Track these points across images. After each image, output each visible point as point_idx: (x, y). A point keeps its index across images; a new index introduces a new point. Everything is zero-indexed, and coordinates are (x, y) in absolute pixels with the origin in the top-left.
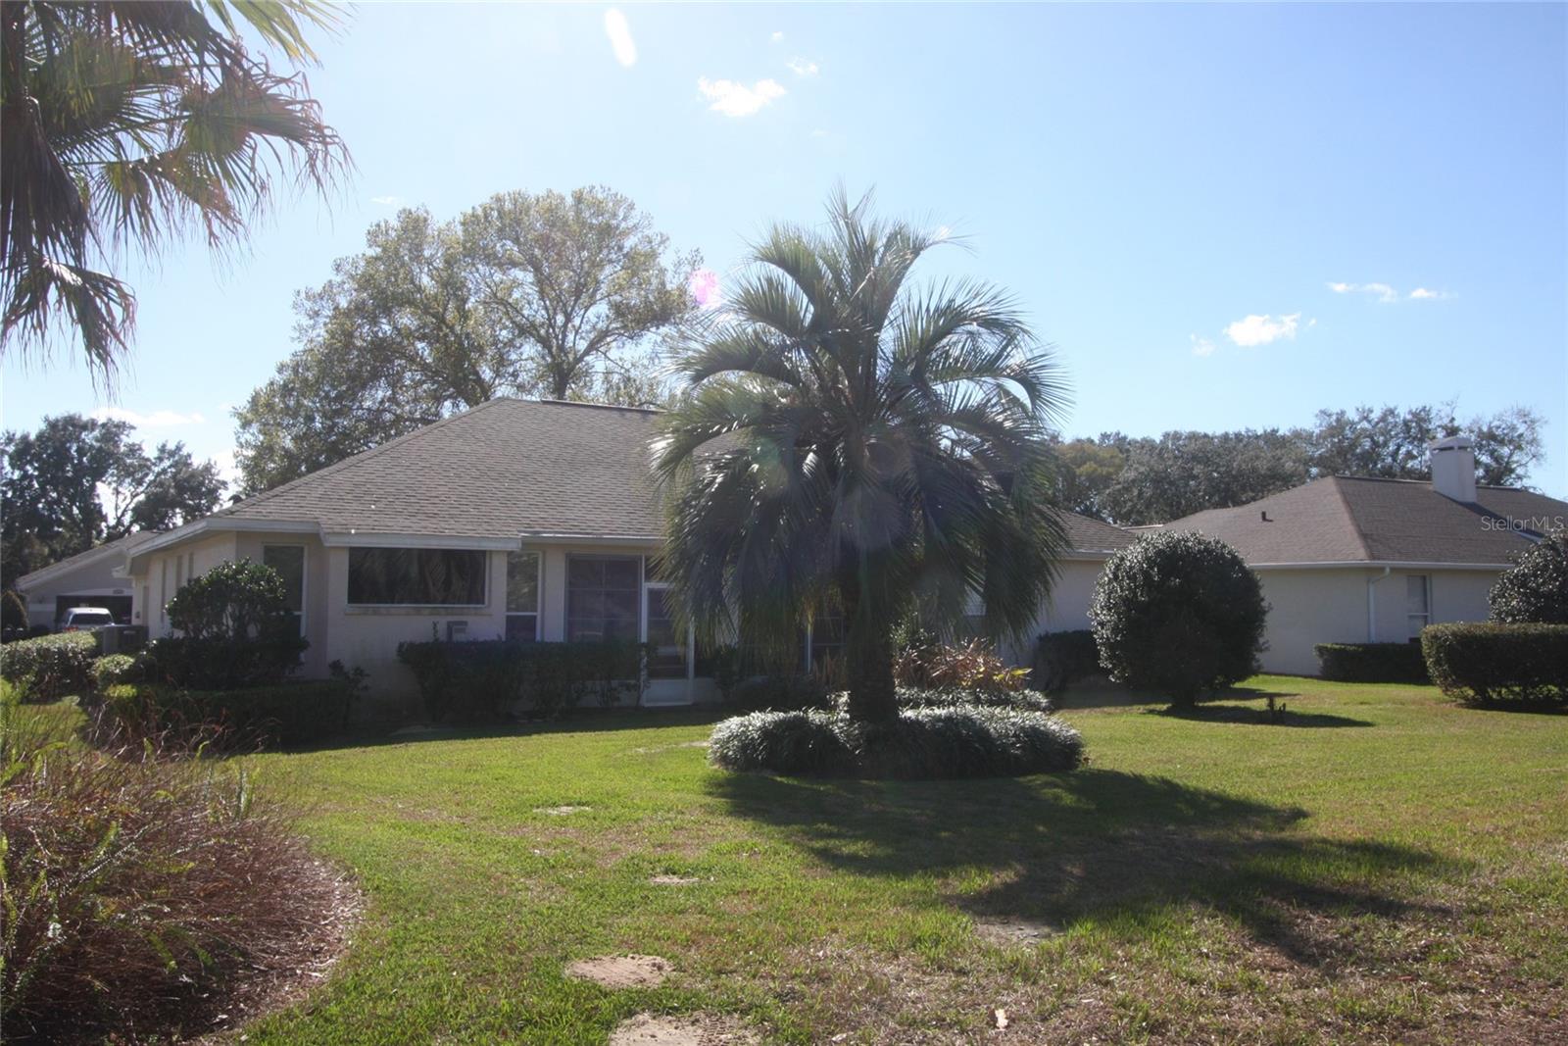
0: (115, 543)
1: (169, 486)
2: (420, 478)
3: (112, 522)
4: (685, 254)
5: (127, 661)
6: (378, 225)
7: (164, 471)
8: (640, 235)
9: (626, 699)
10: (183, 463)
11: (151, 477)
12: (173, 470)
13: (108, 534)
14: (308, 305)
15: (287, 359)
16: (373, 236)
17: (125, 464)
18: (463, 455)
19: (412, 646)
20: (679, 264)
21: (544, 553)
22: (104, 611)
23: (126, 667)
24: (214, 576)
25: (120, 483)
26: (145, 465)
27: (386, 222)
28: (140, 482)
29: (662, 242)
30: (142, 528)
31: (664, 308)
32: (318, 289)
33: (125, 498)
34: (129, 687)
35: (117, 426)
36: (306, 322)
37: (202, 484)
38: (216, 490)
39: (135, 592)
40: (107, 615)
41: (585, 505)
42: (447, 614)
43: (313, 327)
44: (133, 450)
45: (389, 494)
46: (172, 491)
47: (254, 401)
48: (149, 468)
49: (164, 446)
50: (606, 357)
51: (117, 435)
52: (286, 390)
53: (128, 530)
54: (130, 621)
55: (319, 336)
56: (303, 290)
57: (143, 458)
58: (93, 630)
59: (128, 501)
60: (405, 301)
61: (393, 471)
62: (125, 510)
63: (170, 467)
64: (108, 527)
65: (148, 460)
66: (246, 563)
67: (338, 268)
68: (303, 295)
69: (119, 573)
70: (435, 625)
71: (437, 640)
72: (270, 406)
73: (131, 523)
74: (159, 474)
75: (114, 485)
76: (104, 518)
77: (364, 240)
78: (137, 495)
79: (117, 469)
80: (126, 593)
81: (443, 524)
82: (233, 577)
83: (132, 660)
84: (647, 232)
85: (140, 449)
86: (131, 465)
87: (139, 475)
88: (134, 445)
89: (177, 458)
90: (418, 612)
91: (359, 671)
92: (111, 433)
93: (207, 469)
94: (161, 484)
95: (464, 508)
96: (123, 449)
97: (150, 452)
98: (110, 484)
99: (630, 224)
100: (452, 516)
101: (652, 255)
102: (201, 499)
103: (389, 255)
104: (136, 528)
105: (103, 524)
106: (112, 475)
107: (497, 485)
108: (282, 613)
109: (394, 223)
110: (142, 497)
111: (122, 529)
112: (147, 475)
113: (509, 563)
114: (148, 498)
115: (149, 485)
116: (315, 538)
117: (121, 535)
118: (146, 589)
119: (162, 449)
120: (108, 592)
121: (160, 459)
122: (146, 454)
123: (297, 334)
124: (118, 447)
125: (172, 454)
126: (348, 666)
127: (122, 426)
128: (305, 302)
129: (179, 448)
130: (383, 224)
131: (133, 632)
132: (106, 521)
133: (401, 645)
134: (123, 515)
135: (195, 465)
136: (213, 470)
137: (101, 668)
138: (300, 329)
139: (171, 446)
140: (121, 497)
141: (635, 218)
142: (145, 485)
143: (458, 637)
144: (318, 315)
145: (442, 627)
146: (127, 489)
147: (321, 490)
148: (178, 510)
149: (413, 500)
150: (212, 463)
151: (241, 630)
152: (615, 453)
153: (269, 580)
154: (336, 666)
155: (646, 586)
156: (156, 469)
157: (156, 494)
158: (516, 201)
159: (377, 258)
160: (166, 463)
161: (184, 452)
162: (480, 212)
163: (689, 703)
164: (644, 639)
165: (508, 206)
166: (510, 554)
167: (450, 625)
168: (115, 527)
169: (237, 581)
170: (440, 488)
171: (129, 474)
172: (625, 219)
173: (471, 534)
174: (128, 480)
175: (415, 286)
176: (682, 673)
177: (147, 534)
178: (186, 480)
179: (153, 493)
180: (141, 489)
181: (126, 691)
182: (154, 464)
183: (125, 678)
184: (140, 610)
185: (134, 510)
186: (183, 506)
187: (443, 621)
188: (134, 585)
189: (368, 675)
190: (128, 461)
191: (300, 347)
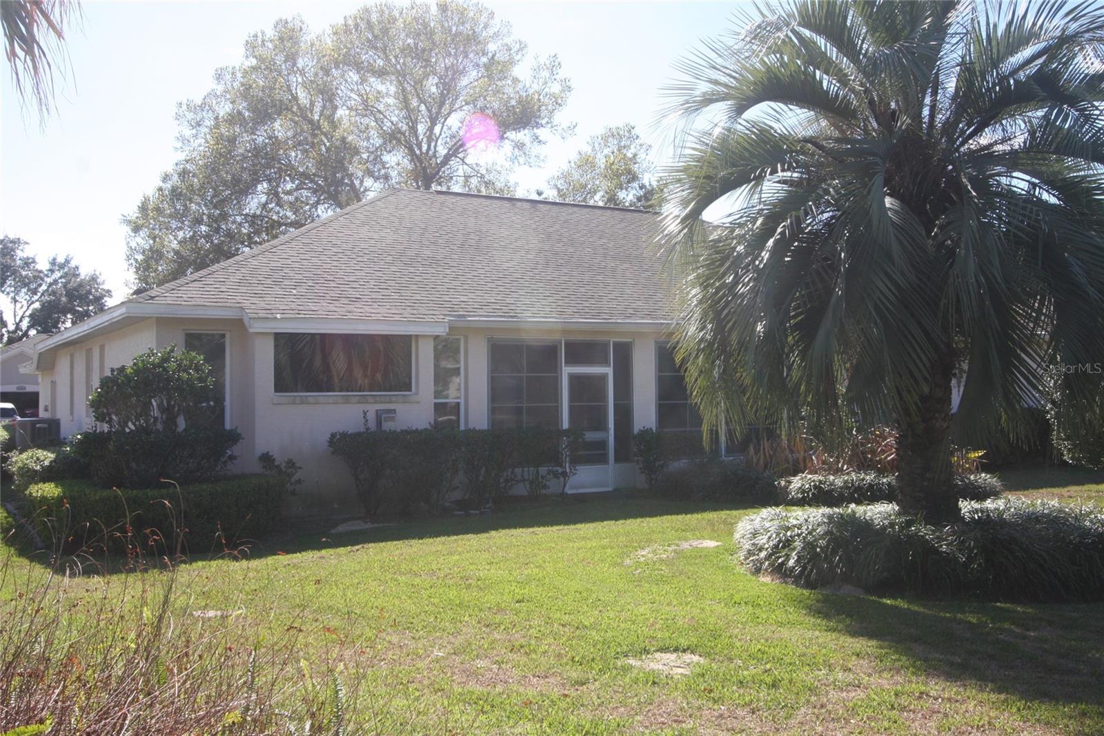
0: (16, 345)
1: (61, 295)
2: (335, 263)
3: (11, 327)
4: (543, 59)
5: (47, 457)
6: (256, 36)
7: (55, 282)
8: (499, 43)
9: (553, 486)
10: (74, 273)
11: (44, 287)
12: (63, 280)
13: (8, 337)
14: (190, 116)
15: (170, 168)
16: (252, 46)
17: (21, 275)
18: (373, 241)
19: (344, 435)
20: (537, 69)
21: (466, 338)
22: (10, 406)
23: (47, 463)
24: (140, 365)
25: (17, 292)
26: (38, 276)
27: (263, 33)
28: (35, 292)
29: (521, 49)
30: (38, 332)
31: (524, 112)
32: (199, 101)
33: (22, 307)
34: (53, 485)
35: (12, 242)
36: (188, 132)
37: (89, 292)
38: (101, 297)
39: (42, 388)
40: (13, 409)
41: (501, 289)
42: (375, 402)
43: (196, 136)
44: (27, 263)
45: (308, 278)
46: (64, 299)
47: (143, 208)
48: (42, 279)
49: (54, 259)
50: (463, 161)
51: (13, 250)
52: (176, 194)
53: (26, 334)
54: (37, 416)
55: (200, 145)
56: (185, 102)
57: (37, 270)
58: (3, 423)
59: (25, 308)
60: (281, 108)
61: (306, 257)
62: (23, 317)
63: (61, 278)
64: (8, 332)
65: (41, 272)
66: (172, 351)
67: (219, 77)
68: (184, 107)
69: (26, 369)
70: (365, 413)
71: (368, 429)
72: (158, 210)
73: (29, 328)
74: (51, 285)
75: (12, 295)
76: (5, 325)
77: (242, 51)
78: (33, 303)
79: (14, 280)
80: (30, 388)
81: (367, 308)
82: (160, 365)
83: (52, 456)
84: (508, 40)
85: (34, 262)
86: (26, 276)
87: (33, 286)
88: (28, 259)
89: (66, 269)
90: (347, 400)
91: (291, 464)
92: (7, 248)
93: (94, 279)
94: (54, 293)
95: (385, 292)
96: (18, 262)
97: (43, 265)
98: (8, 293)
99: (491, 31)
100: (374, 301)
101: (511, 62)
102: (88, 306)
103: (265, 66)
104: (33, 332)
105: (4, 330)
106: (10, 286)
107: (412, 270)
108: (212, 403)
109: (270, 33)
110: (37, 305)
111: (20, 333)
112: (40, 285)
113: (435, 348)
114: (43, 305)
115: (43, 294)
116: (238, 324)
117: (20, 339)
118: (53, 383)
119: (53, 262)
120: (12, 388)
121: (52, 271)
122: (39, 267)
123: (181, 144)
124: (15, 260)
125: (62, 266)
126: (279, 460)
127: (16, 242)
128: (186, 113)
129: (67, 261)
130: (260, 35)
131: (46, 426)
132: (6, 326)
133: (333, 436)
134: (21, 321)
135: (82, 277)
136: (99, 280)
137: (20, 464)
138: (183, 140)
139: (61, 260)
140: (18, 305)
141: (496, 25)
142: (39, 294)
143: (388, 426)
144: (199, 125)
145: (371, 416)
146: (23, 296)
147: (239, 275)
148: (69, 316)
149: (333, 284)
150: (98, 273)
151: (171, 421)
152: (517, 240)
153: (197, 369)
154: (266, 459)
155: (567, 371)
156: (49, 280)
157: (49, 302)
158: (382, 12)
159: (254, 69)
160: (57, 275)
161: (73, 264)
162: (350, 22)
163: (610, 489)
164: (566, 425)
165: (374, 18)
166: (436, 337)
167: (379, 415)
168: (15, 332)
169: (165, 369)
170: (358, 273)
171: (25, 285)
172: (486, 26)
173: (397, 318)
174: (24, 290)
175: (292, 94)
176: (603, 459)
177: (44, 336)
178: (76, 289)
179: (47, 302)
180: (36, 297)
181: (49, 490)
182: (47, 276)
183: (47, 475)
184: (48, 403)
185: (31, 316)
186: (74, 312)
187: (372, 409)
188: (40, 380)
189: (300, 468)
190: (24, 273)
191: (182, 156)
